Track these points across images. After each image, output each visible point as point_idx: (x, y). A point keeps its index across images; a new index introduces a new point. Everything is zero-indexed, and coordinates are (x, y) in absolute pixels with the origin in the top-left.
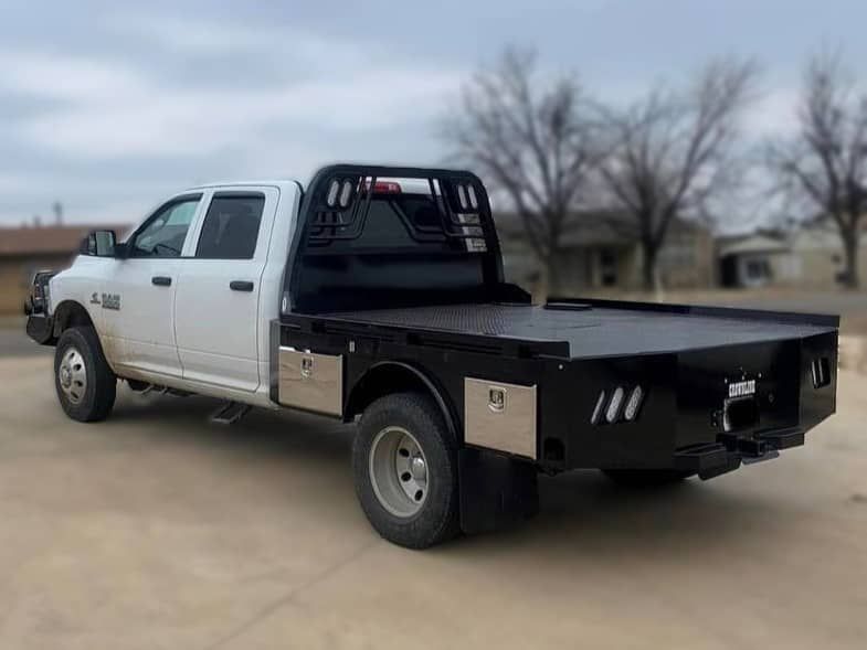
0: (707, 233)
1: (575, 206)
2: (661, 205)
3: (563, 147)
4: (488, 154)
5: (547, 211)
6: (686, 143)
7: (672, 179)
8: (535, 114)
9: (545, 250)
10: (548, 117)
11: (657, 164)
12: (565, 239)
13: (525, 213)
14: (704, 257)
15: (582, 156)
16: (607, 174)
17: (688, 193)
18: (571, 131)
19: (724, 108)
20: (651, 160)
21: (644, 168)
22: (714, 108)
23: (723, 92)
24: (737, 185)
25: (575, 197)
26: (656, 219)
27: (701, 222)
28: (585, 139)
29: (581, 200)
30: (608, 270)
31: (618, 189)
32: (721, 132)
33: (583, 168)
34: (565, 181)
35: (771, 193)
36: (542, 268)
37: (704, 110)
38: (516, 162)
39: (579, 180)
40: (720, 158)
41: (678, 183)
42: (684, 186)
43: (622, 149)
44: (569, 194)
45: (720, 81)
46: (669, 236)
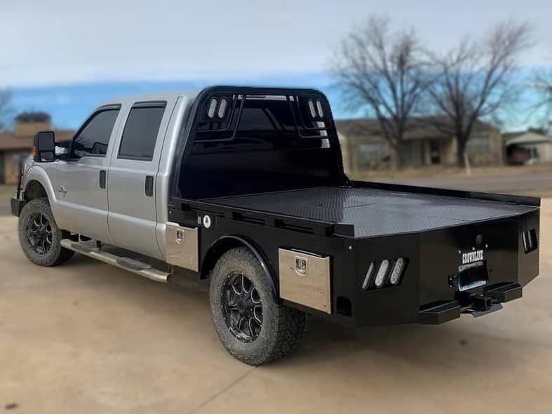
0: (498, 131)
1: (413, 114)
2: (469, 113)
3: (405, 77)
4: (358, 82)
5: (395, 117)
6: (484, 74)
7: (475, 97)
8: (388, 58)
9: (394, 141)
10: (396, 60)
11: (465, 87)
12: (406, 135)
13: (382, 119)
14: (496, 146)
15: (417, 84)
16: (433, 94)
17: (485, 106)
18: (410, 68)
19: (507, 53)
20: (461, 85)
21: (457, 90)
22: (501, 53)
23: (507, 43)
24: (516, 100)
25: (413, 109)
26: (465, 122)
27: (493, 124)
28: (419, 73)
29: (416, 110)
30: (435, 154)
31: (440, 103)
32: (506, 68)
33: (418, 90)
34: (407, 98)
35: (539, 105)
36: (393, 153)
37: (495, 53)
38: (376, 87)
39: (416, 97)
40: (505, 84)
41: (479, 100)
42: (482, 102)
43: (443, 79)
44: (409, 107)
45: (505, 36)
46: (473, 133)
